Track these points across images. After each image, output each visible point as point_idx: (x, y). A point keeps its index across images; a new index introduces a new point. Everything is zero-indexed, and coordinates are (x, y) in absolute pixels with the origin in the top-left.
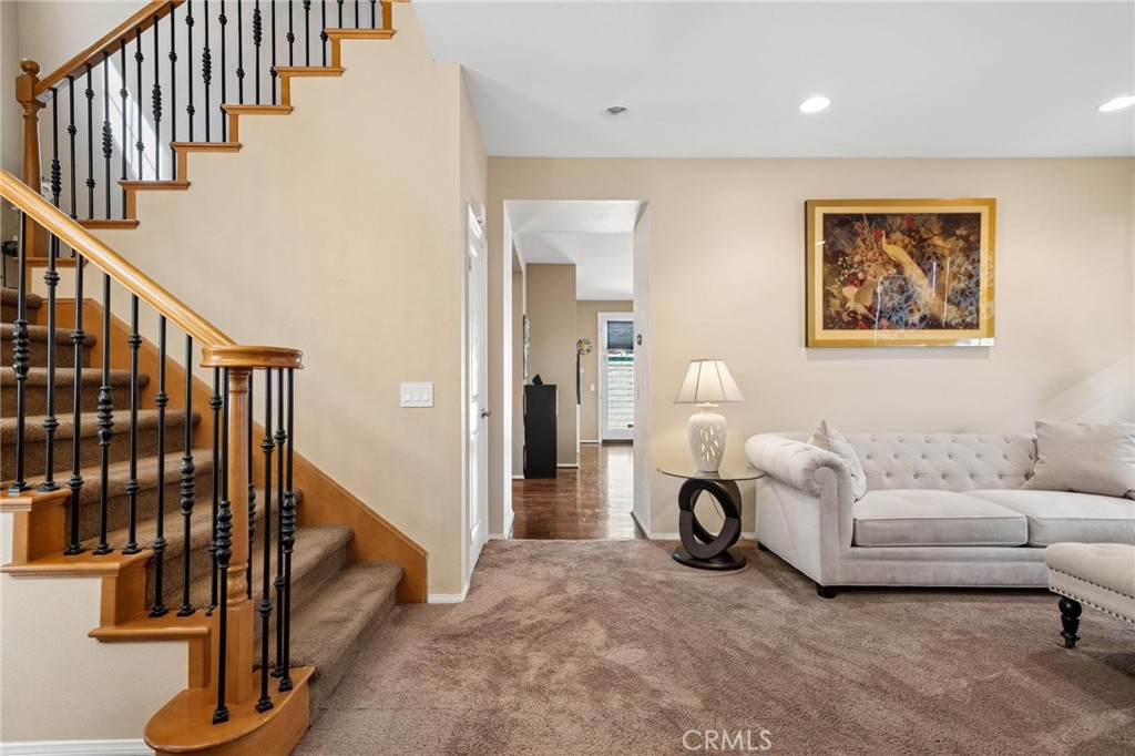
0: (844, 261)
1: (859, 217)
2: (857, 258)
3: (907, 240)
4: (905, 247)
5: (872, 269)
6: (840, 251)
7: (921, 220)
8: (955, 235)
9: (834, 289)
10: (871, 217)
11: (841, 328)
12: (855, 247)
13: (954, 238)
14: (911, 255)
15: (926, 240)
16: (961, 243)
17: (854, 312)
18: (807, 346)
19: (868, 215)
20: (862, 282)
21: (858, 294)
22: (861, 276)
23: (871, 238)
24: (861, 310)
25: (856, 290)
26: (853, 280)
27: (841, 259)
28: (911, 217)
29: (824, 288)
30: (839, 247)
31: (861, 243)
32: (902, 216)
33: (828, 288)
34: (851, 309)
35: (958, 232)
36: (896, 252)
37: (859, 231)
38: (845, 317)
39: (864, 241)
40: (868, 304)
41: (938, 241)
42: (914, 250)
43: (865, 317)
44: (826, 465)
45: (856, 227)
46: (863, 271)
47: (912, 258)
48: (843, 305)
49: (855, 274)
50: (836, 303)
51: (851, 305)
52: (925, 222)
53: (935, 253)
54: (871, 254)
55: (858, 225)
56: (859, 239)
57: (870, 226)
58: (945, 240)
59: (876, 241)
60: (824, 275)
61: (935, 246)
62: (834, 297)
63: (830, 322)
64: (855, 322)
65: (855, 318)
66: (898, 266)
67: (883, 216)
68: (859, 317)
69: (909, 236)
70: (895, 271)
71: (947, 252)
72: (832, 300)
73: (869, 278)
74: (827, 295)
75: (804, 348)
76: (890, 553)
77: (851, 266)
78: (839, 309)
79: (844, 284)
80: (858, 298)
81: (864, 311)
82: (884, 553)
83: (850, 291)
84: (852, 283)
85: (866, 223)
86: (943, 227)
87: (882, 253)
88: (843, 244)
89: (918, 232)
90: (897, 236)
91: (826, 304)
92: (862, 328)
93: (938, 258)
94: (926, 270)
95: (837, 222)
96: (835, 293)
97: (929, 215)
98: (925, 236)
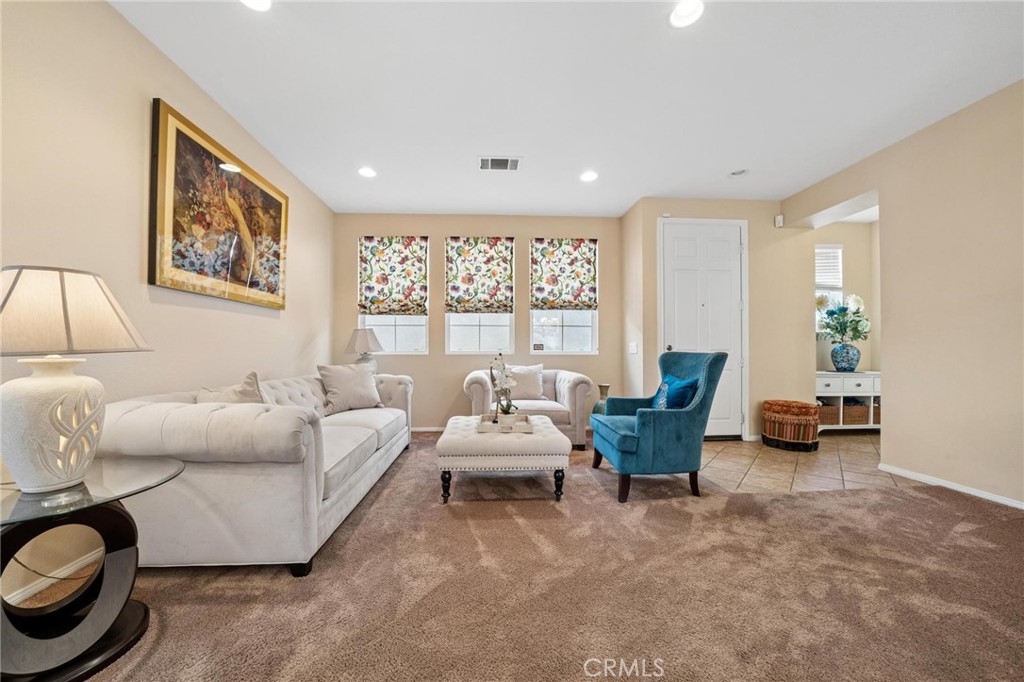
0: (194, 194)
1: (208, 155)
2: (206, 198)
3: (242, 200)
4: (241, 206)
5: (217, 216)
6: (191, 182)
7: (252, 188)
8: (269, 213)
9: (184, 222)
11: (188, 269)
12: (204, 185)
13: (269, 216)
14: (244, 214)
15: (253, 207)
16: (272, 223)
17: (202, 255)
18: (152, 280)
19: (215, 158)
20: (209, 225)
21: (205, 235)
22: (208, 218)
23: (217, 183)
24: (208, 254)
25: (203, 231)
26: (200, 219)
27: (192, 191)
28: (246, 181)
29: (174, 217)
30: (190, 177)
31: (209, 184)
32: (240, 176)
33: (177, 218)
34: (199, 250)
35: (271, 212)
36: (235, 207)
37: (209, 169)
38: (193, 257)
39: (212, 182)
41: (260, 212)
42: (246, 213)
45: (205, 164)
46: (210, 215)
47: (245, 218)
48: (192, 243)
49: (203, 214)
50: (185, 238)
51: (199, 246)
52: (253, 191)
53: (258, 223)
54: (216, 199)
55: (207, 162)
56: (207, 178)
57: (217, 170)
58: (264, 214)
59: (221, 189)
60: (175, 202)
61: (258, 216)
62: (183, 230)
64: (201, 266)
65: (202, 261)
66: (235, 221)
69: (243, 197)
70: (233, 225)
71: (265, 225)
72: (182, 233)
73: (215, 224)
74: (177, 226)
75: (145, 285)
77: (201, 204)
79: (194, 220)
80: (205, 240)
83: (199, 231)
84: (200, 222)
85: (214, 164)
86: (263, 203)
87: (225, 204)
88: (193, 174)
89: (249, 197)
90: (235, 192)
91: (177, 237)
92: (207, 275)
93: (259, 228)
94: (254, 234)
95: (189, 147)
96: (185, 226)
97: (257, 187)
98: (253, 204)
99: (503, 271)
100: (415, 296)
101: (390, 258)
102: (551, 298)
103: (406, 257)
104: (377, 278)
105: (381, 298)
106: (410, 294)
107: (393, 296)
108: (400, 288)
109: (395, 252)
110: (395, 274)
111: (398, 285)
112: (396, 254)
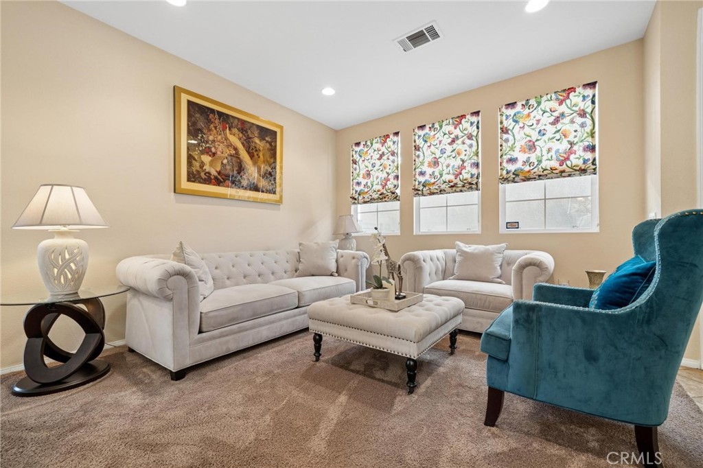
0: (202, 137)
1: (212, 111)
2: (211, 138)
3: (241, 135)
4: (240, 139)
5: (221, 147)
6: (199, 130)
7: (249, 125)
8: (265, 139)
9: (195, 154)
10: (220, 114)
11: (200, 182)
12: (210, 130)
13: (265, 141)
14: (243, 144)
15: (251, 138)
16: (268, 145)
17: (209, 173)
18: (175, 192)
19: (218, 112)
20: (214, 154)
21: (211, 160)
22: (213, 150)
23: (220, 127)
24: (214, 173)
25: (210, 158)
26: (207, 151)
27: (200, 135)
28: (243, 122)
29: (188, 152)
30: (199, 127)
31: (213, 128)
32: (238, 119)
33: (191, 153)
34: (207, 171)
35: (267, 139)
36: (235, 140)
37: (213, 120)
38: (202, 175)
39: (216, 128)
40: (218, 170)
41: (257, 141)
42: (245, 142)
43: (216, 178)
44: (178, 274)
45: (210, 117)
46: (215, 147)
47: (244, 146)
48: (201, 167)
49: (209, 148)
50: (196, 165)
51: (207, 168)
52: (250, 127)
53: (256, 147)
54: (219, 137)
55: (211, 116)
56: (212, 126)
57: (219, 119)
58: (260, 141)
59: (223, 130)
61: (255, 143)
62: (195, 159)
63: (192, 177)
64: (208, 180)
65: (209, 177)
66: (236, 149)
67: (228, 116)
68: (213, 177)
69: (242, 133)
70: (234, 152)
71: (261, 149)
72: (194, 162)
73: (219, 153)
74: (190, 158)
75: (173, 193)
76: (225, 331)
77: (207, 142)
78: (198, 169)
79: (202, 152)
80: (211, 164)
81: (216, 174)
82: (222, 332)
83: (206, 159)
84: (207, 153)
85: (217, 116)
86: (259, 134)
87: (226, 139)
88: (201, 124)
89: (247, 132)
90: (235, 130)
91: (190, 164)
92: (214, 185)
93: (256, 150)
94: (252, 156)
95: (197, 109)
96: (196, 157)
97: (253, 124)
98: (250, 136)
99: (468, 149)
100: (390, 185)
101: (372, 157)
102: (527, 168)
103: (383, 153)
104: (363, 175)
105: (366, 190)
106: (386, 184)
107: (374, 188)
108: (379, 180)
109: (375, 151)
110: (375, 169)
111: (377, 177)
112: (376, 152)
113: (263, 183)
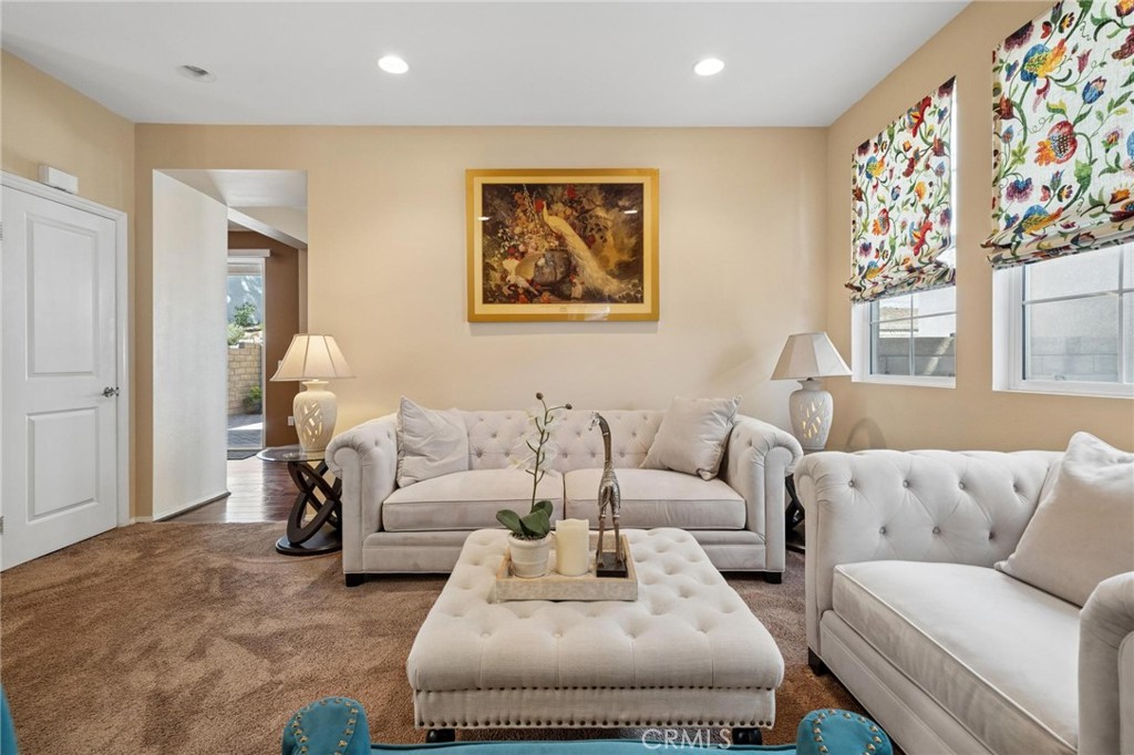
0: (504, 233)
1: (519, 187)
2: (518, 230)
3: (569, 211)
4: (567, 218)
5: (533, 241)
6: (501, 223)
7: (583, 190)
8: (617, 206)
9: (494, 261)
10: (532, 188)
11: (501, 302)
12: (516, 219)
13: (617, 209)
14: (573, 226)
15: (588, 211)
16: (624, 215)
17: (515, 286)
18: (470, 321)
19: (528, 186)
20: (523, 254)
21: (519, 266)
22: (521, 248)
23: (531, 209)
24: (523, 283)
25: (516, 262)
26: (513, 252)
27: (501, 231)
28: (572, 188)
29: (484, 261)
30: (499, 218)
31: (521, 214)
32: (563, 186)
33: (488, 261)
34: (512, 282)
35: (621, 203)
36: (557, 223)
37: (520, 201)
38: (506, 291)
39: (525, 212)
40: (530, 278)
41: (601, 212)
42: (576, 221)
43: (527, 291)
44: (347, 446)
45: (516, 198)
46: (524, 243)
47: (574, 229)
48: (503, 278)
49: (515, 247)
50: (496, 276)
51: (512, 278)
52: (587, 192)
53: (597, 225)
54: (531, 225)
55: (518, 195)
56: (519, 210)
57: (531, 196)
58: (608, 211)
59: (538, 212)
60: (484, 248)
61: (597, 217)
62: (494, 269)
63: (490, 296)
64: (515, 296)
65: (516, 292)
66: (560, 237)
67: (544, 187)
68: (521, 291)
69: (571, 207)
70: (557, 243)
71: (610, 224)
72: (492, 272)
73: (530, 250)
74: (487, 268)
75: (467, 323)
76: (412, 538)
77: (512, 238)
78: (499, 282)
79: (505, 256)
80: (518, 271)
81: (526, 285)
82: (407, 538)
83: (511, 264)
84: (513, 255)
85: (526, 193)
86: (605, 198)
87: (543, 224)
88: (503, 215)
89: (580, 202)
90: (559, 207)
91: (486, 277)
92: (524, 302)
93: (600, 230)
94: (589, 242)
95: (496, 193)
96: (495, 265)
97: (592, 185)
98: (587, 207)
100: (932, 242)
101: (892, 171)
103: (916, 153)
104: (875, 224)
105: (881, 262)
106: (923, 241)
107: (897, 255)
108: (907, 231)
109: (899, 152)
110: (899, 202)
111: (904, 225)
112: (901, 156)
113: (613, 286)
